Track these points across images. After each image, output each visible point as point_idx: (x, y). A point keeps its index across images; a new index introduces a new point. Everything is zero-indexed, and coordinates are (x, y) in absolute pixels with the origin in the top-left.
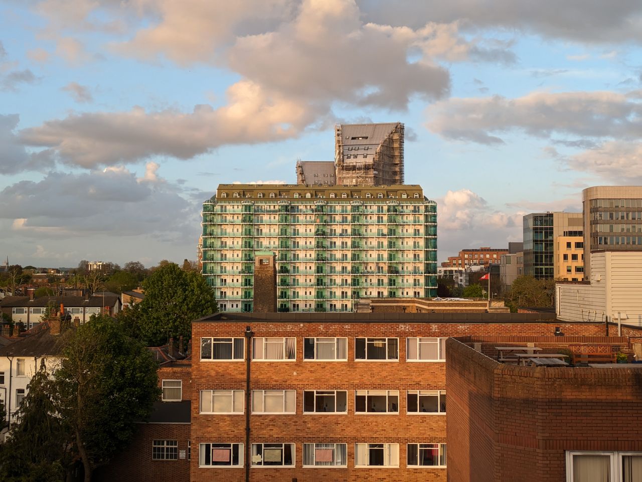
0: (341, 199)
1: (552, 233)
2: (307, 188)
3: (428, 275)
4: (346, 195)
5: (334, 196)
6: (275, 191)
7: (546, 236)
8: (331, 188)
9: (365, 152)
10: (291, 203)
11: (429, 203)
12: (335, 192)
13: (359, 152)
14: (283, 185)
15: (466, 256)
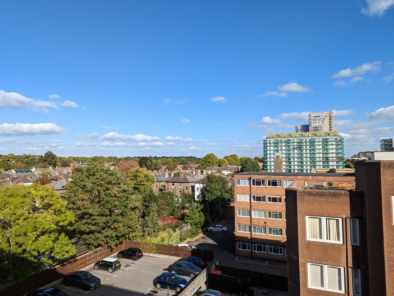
1: (392, 146)
4: (310, 135)
7: (390, 147)
9: (316, 121)
11: (341, 137)
13: (317, 121)
15: (361, 154)
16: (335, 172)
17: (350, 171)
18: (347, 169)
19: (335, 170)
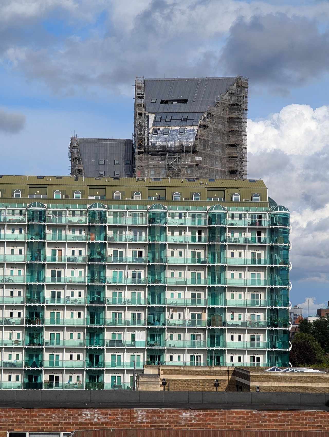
0: (132, 202)
2: (77, 183)
3: (273, 328)
4: (140, 196)
5: (120, 195)
6: (23, 187)
8: (116, 182)
10: (48, 208)
11: (276, 209)
12: (123, 189)
14: (38, 177)
16: (249, 387)
17: (313, 380)
18: (300, 369)
19: (248, 378)
